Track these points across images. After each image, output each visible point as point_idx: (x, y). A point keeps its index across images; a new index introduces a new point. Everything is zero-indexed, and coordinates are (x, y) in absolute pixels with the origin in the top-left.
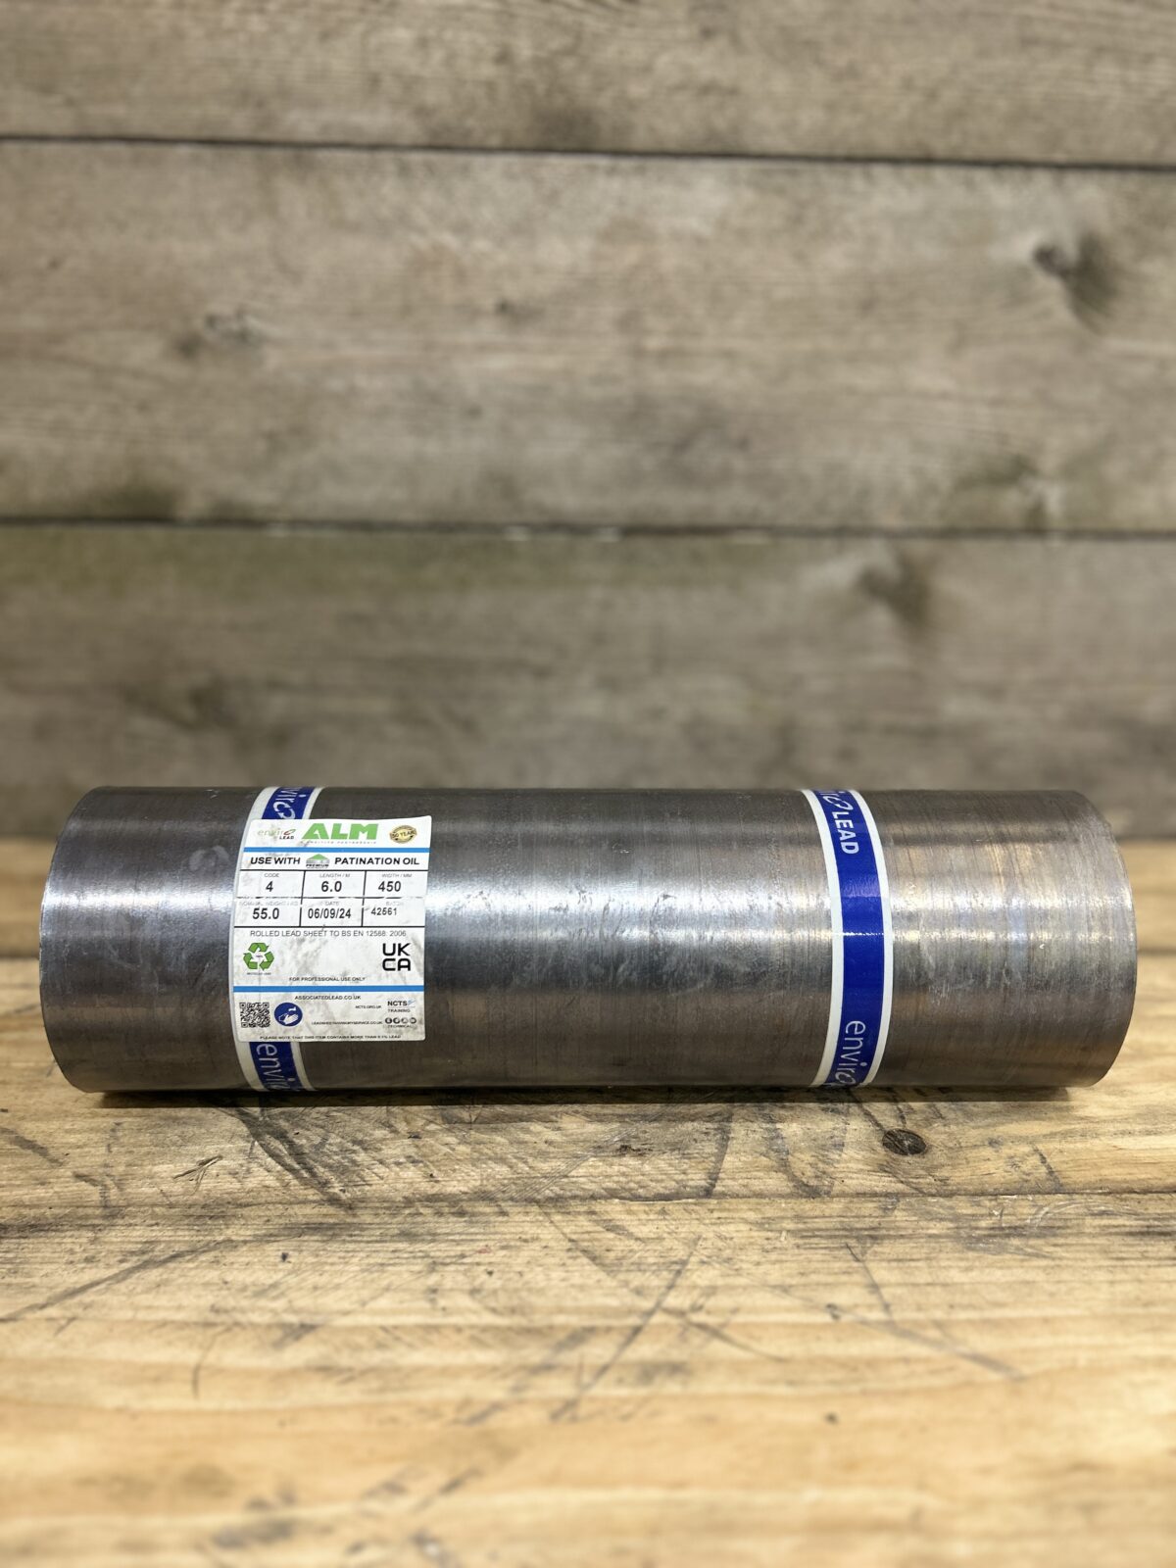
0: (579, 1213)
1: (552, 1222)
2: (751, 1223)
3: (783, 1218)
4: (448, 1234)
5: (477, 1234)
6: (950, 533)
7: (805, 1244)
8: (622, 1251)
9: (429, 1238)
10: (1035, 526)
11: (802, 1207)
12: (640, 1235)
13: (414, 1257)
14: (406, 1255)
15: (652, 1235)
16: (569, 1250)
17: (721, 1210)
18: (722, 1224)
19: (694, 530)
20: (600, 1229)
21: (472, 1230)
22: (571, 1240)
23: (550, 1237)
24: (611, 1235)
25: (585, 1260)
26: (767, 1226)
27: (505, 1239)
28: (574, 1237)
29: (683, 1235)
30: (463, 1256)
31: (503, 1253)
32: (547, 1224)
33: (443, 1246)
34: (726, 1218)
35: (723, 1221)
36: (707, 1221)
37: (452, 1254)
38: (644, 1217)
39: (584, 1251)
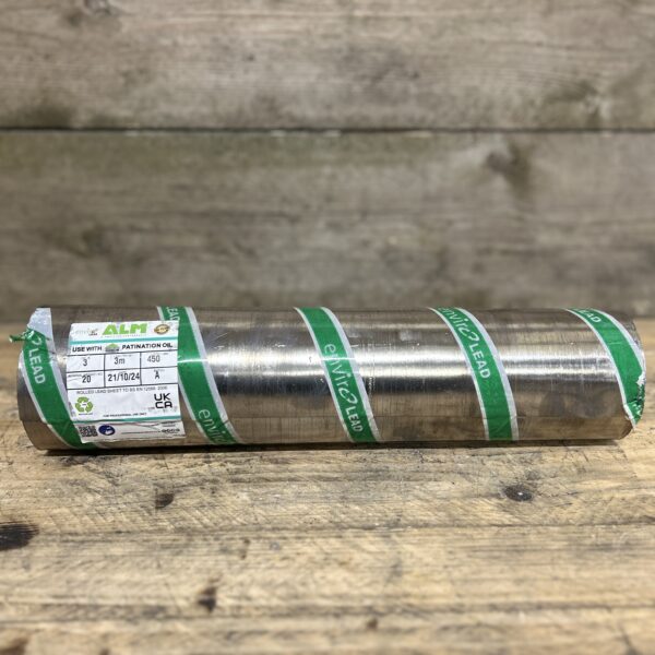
6: (542, 131)
10: (593, 125)
19: (386, 130)
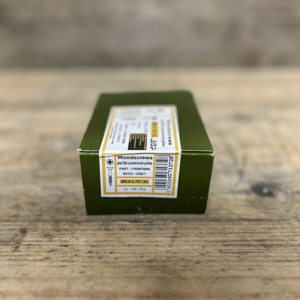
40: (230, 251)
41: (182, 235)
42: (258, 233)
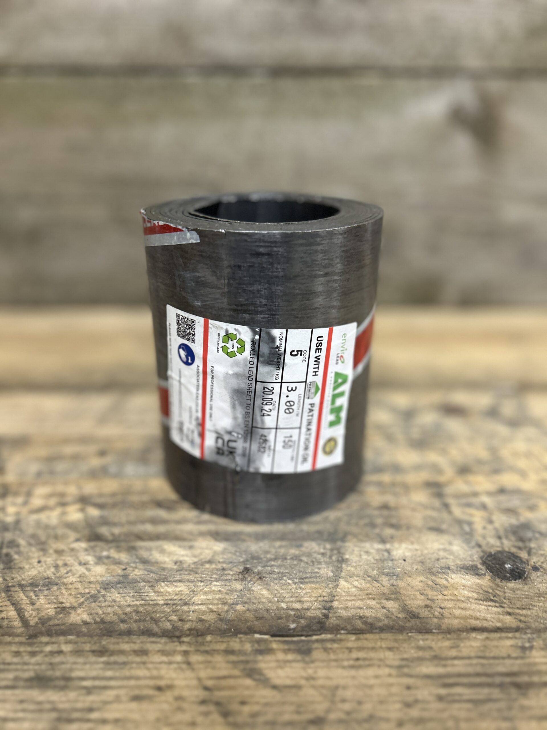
0: (217, 651)
1: (189, 663)
2: (390, 667)
3: (420, 659)
4: (83, 679)
5: (110, 678)
7: (449, 695)
8: (257, 703)
9: (62, 683)
11: (440, 644)
12: (277, 682)
13: (40, 711)
14: (32, 707)
15: (288, 682)
16: (203, 702)
17: (360, 649)
18: (360, 667)
20: (236, 672)
21: (109, 673)
22: (206, 688)
23: (183, 683)
24: (248, 682)
25: (216, 717)
26: (406, 670)
27: (139, 687)
28: (210, 683)
29: (320, 682)
30: (91, 710)
31: (134, 705)
32: (184, 666)
33: (72, 695)
34: (364, 659)
35: (361, 663)
36: (346, 663)
37: (79, 705)
38: (281, 656)
39: (218, 704)
40: (457, 698)
41: (367, 663)
42: (503, 658)
